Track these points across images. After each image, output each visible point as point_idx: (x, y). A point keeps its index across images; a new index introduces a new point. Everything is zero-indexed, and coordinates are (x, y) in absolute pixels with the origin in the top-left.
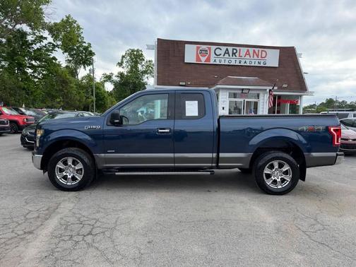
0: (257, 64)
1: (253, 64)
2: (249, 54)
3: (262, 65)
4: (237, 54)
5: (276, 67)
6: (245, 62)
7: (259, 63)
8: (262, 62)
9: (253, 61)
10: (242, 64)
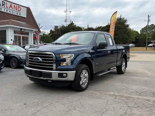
0: (16, 14)
1: (14, 14)
2: (12, 7)
3: (18, 15)
4: (5, 5)
5: (25, 18)
6: (10, 12)
7: (17, 13)
8: (19, 13)
9: (14, 12)
10: (8, 12)
